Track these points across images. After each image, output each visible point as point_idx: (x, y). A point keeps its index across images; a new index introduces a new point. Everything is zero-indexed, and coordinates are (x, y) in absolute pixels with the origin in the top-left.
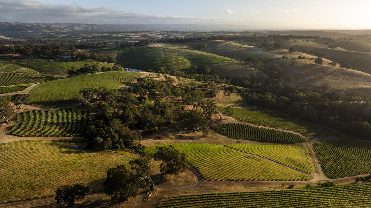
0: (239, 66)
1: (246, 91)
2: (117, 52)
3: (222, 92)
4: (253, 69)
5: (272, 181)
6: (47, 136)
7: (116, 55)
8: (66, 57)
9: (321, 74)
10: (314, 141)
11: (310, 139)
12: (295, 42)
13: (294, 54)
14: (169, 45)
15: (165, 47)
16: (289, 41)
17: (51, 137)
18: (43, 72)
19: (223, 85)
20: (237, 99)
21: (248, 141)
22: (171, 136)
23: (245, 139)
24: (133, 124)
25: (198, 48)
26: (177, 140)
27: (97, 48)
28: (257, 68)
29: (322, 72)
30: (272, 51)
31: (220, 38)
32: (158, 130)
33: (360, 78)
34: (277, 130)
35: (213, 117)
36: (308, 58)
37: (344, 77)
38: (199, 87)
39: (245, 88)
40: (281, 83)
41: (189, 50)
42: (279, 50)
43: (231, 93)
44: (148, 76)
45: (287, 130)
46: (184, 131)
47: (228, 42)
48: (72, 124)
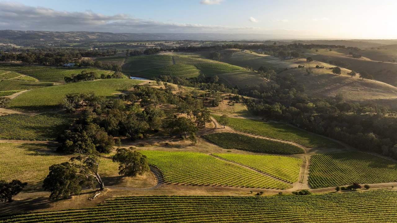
0: (250, 76)
1: (254, 101)
2: (124, 60)
3: (226, 102)
4: (265, 78)
5: (241, 188)
6: (20, 139)
7: (123, 63)
8: (69, 65)
9: (338, 84)
10: (313, 153)
11: (310, 151)
12: (317, 51)
13: (313, 63)
14: (179, 53)
15: (176, 55)
16: (310, 50)
17: (25, 140)
18: (43, 79)
19: (229, 95)
20: (242, 109)
21: (239, 151)
22: (156, 144)
23: (237, 149)
24: (114, 130)
25: (211, 57)
26: (161, 148)
27: (104, 56)
28: (269, 77)
29: (340, 83)
30: (288, 60)
31: (235, 46)
32: (142, 137)
33: (381, 89)
34: (275, 140)
35: (207, 125)
36: (326, 68)
37: (363, 88)
38: (201, 96)
39: (253, 98)
40: (291, 94)
41: (200, 59)
42: (297, 59)
43: (237, 102)
44: (147, 84)
45: (287, 141)
46: (172, 139)
47: (244, 50)
48: (50, 128)
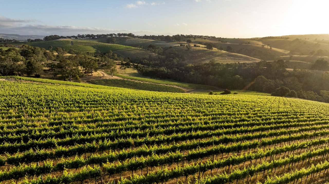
0: (141, 51)
3: (118, 66)
4: (153, 53)
9: (211, 56)
11: (190, 91)
12: (195, 39)
13: (191, 44)
15: (75, 40)
19: (121, 62)
20: (132, 72)
28: (157, 52)
30: (172, 43)
36: (202, 47)
37: (230, 58)
39: (143, 65)
41: (98, 43)
42: (179, 42)
45: (170, 85)
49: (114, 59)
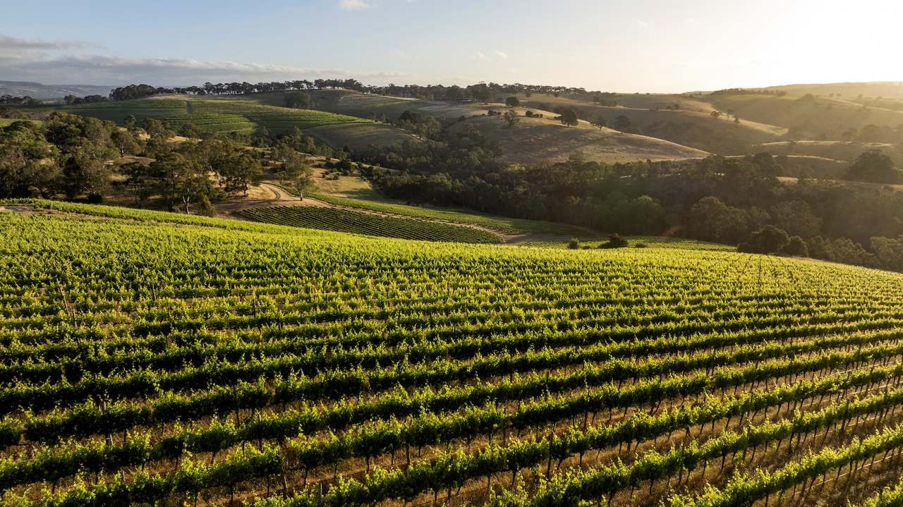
0: (380, 130)
1: (386, 173)
3: (317, 171)
4: (414, 135)
9: (573, 141)
11: (516, 240)
12: (529, 96)
13: (519, 109)
19: (325, 159)
20: (357, 188)
25: (288, 104)
28: (425, 133)
29: (576, 139)
30: (467, 105)
33: (657, 149)
35: (254, 194)
36: (548, 117)
37: (624, 148)
39: (386, 169)
41: (260, 106)
42: (485, 103)
45: (460, 223)
49: (305, 152)
